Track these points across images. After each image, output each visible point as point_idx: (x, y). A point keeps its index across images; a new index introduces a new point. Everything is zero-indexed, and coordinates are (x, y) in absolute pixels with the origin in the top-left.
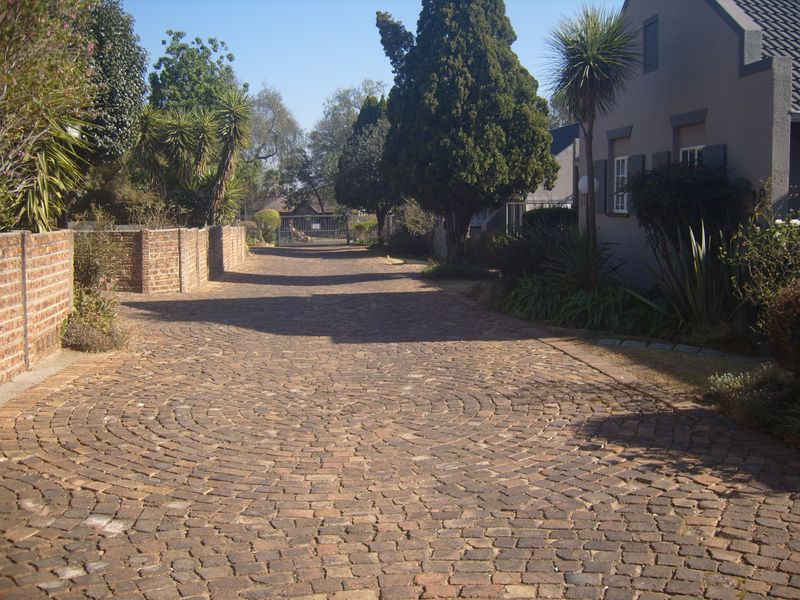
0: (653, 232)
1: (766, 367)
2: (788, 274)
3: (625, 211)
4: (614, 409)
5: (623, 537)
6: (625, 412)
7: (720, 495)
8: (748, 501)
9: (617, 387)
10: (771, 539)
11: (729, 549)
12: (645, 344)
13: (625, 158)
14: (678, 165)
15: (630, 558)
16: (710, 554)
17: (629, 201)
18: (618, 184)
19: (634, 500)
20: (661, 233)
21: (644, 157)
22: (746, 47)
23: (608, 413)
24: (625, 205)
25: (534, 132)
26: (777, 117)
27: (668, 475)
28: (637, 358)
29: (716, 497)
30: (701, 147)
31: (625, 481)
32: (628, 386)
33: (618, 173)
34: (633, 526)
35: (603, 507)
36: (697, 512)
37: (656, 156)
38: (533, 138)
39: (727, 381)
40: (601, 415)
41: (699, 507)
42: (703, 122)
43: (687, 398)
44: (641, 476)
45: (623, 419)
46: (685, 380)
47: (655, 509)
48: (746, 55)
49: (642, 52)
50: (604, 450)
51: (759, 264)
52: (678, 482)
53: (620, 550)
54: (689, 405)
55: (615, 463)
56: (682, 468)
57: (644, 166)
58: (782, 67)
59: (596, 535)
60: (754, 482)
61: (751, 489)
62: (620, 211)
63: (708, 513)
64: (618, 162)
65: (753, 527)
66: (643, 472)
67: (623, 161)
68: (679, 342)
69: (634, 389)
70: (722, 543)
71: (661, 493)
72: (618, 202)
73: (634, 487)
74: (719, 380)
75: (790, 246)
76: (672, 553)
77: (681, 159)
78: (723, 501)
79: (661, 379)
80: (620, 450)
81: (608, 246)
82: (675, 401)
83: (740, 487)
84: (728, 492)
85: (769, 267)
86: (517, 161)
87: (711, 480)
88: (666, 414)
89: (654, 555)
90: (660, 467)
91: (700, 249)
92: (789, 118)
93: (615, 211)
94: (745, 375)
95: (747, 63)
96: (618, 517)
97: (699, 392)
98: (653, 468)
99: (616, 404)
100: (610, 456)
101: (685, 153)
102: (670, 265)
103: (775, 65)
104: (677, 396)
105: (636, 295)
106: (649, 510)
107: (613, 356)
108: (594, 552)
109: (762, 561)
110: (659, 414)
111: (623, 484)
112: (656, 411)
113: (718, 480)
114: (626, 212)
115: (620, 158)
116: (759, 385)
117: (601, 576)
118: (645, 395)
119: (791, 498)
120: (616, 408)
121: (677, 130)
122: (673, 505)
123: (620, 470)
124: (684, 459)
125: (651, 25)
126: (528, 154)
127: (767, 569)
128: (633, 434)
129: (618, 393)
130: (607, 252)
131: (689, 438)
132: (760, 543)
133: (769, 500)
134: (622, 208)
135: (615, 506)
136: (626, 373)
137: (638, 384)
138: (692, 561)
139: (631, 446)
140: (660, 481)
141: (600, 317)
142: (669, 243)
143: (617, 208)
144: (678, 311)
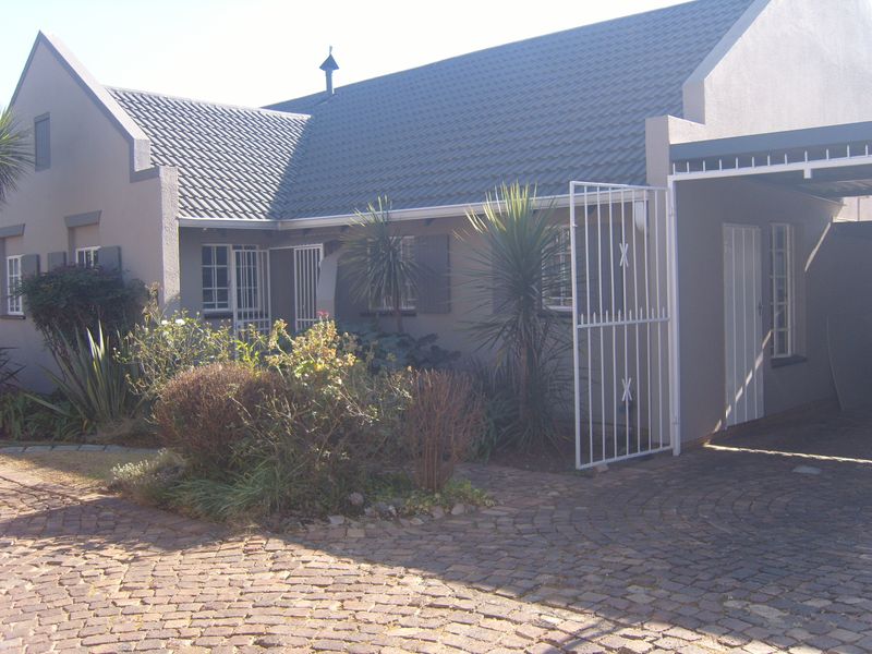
0: (51, 335)
1: (163, 454)
2: (176, 368)
3: (21, 313)
4: (22, 510)
5: (38, 608)
6: (34, 511)
7: (123, 562)
8: (147, 562)
9: (23, 491)
10: (164, 584)
11: (130, 598)
12: (49, 448)
13: (18, 257)
14: (75, 266)
15: (47, 620)
16: (114, 603)
17: (25, 304)
18: (11, 287)
19: (47, 578)
20: (59, 335)
21: (38, 257)
22: (136, 155)
23: (16, 514)
24: (21, 306)
26: (165, 222)
27: (76, 555)
28: (41, 462)
29: (119, 564)
30: (96, 248)
31: (36, 566)
32: (34, 488)
33: (11, 273)
34: (47, 598)
35: (18, 590)
36: (103, 577)
37: (51, 256)
39: (130, 470)
40: (8, 517)
41: (105, 574)
42: (97, 224)
43: (93, 491)
44: (52, 559)
45: (31, 517)
46: (89, 476)
47: (66, 582)
48: (136, 162)
49: (33, 152)
50: (15, 545)
51: (150, 361)
52: (86, 559)
53: (37, 618)
54: (95, 496)
55: (25, 554)
56: (90, 547)
57: (39, 266)
58: (169, 177)
59: (13, 611)
60: (152, 548)
61: (149, 553)
62: (15, 313)
63: (112, 576)
64: (10, 261)
65: (151, 579)
66: (53, 556)
67: (16, 260)
68: (84, 443)
69: (41, 490)
70: (125, 594)
71: (71, 569)
72: (12, 305)
73: (45, 570)
74: (121, 470)
75: (176, 343)
76: (83, 609)
77: (77, 261)
78: (126, 566)
79: (66, 478)
80: (30, 543)
81: (3, 351)
82: (81, 495)
83: (140, 553)
84: (130, 559)
85: (159, 363)
87: (115, 552)
88: (72, 508)
89: (67, 615)
90: (69, 550)
91: (98, 350)
92: (177, 223)
93: (10, 313)
94: (144, 463)
95: (137, 170)
96: (33, 594)
97: (104, 484)
98: (63, 552)
99: (22, 506)
100: (21, 549)
101: (81, 253)
102: (70, 368)
103: (162, 174)
104: (82, 490)
105: (36, 399)
106: (61, 584)
107: (17, 463)
108: (12, 625)
109: (157, 600)
110: (66, 508)
111: (35, 569)
112: (64, 506)
113: (121, 552)
114: (23, 314)
115: (10, 257)
116: (158, 470)
117: (21, 639)
118: (52, 494)
119: (182, 554)
120: (25, 508)
121: (72, 230)
122: (82, 577)
123: (32, 558)
124: (91, 541)
125: (42, 122)
127: (161, 604)
128: (41, 528)
129: (24, 496)
130: (3, 357)
131: (94, 524)
132: (155, 588)
133: (165, 558)
134: (17, 309)
135: (29, 587)
136: (33, 477)
137: (44, 485)
138: (100, 612)
139: (40, 537)
140: (68, 560)
142: (67, 346)
143: (12, 309)
144: (81, 413)
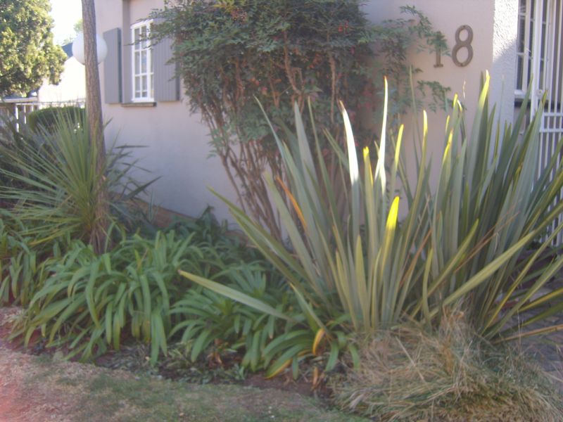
3: (149, 99)
13: (147, 24)
24: (149, 90)
25: (32, 12)
38: (30, 20)
62: (141, 100)
64: (137, 30)
72: (137, 88)
81: (126, 151)
86: (10, 47)
93: (135, 100)
114: (152, 100)
115: (140, 25)
126: (27, 40)
130: (126, 160)
134: (144, 95)
141: (120, 321)
143: (137, 95)
144: (308, 308)
